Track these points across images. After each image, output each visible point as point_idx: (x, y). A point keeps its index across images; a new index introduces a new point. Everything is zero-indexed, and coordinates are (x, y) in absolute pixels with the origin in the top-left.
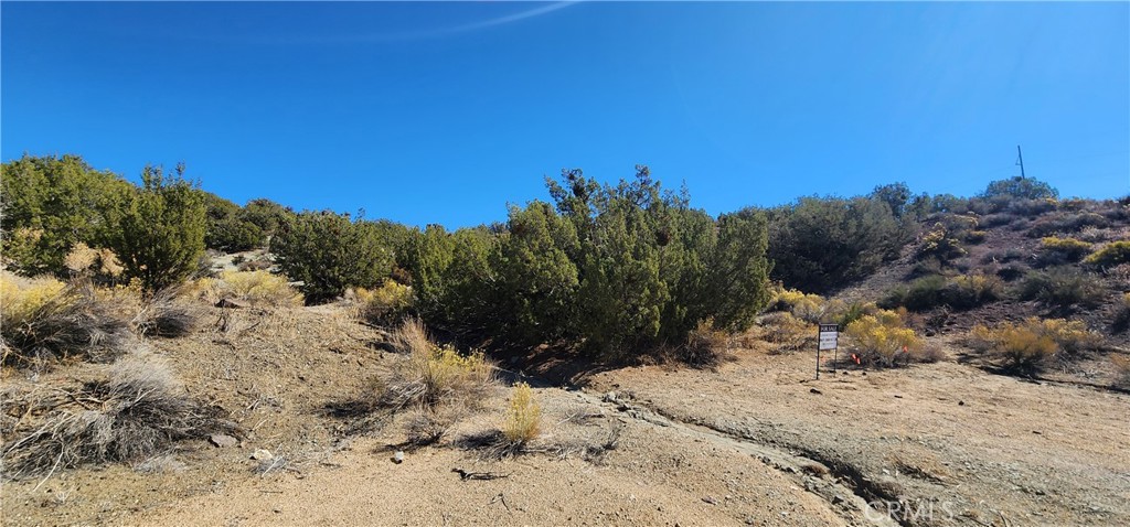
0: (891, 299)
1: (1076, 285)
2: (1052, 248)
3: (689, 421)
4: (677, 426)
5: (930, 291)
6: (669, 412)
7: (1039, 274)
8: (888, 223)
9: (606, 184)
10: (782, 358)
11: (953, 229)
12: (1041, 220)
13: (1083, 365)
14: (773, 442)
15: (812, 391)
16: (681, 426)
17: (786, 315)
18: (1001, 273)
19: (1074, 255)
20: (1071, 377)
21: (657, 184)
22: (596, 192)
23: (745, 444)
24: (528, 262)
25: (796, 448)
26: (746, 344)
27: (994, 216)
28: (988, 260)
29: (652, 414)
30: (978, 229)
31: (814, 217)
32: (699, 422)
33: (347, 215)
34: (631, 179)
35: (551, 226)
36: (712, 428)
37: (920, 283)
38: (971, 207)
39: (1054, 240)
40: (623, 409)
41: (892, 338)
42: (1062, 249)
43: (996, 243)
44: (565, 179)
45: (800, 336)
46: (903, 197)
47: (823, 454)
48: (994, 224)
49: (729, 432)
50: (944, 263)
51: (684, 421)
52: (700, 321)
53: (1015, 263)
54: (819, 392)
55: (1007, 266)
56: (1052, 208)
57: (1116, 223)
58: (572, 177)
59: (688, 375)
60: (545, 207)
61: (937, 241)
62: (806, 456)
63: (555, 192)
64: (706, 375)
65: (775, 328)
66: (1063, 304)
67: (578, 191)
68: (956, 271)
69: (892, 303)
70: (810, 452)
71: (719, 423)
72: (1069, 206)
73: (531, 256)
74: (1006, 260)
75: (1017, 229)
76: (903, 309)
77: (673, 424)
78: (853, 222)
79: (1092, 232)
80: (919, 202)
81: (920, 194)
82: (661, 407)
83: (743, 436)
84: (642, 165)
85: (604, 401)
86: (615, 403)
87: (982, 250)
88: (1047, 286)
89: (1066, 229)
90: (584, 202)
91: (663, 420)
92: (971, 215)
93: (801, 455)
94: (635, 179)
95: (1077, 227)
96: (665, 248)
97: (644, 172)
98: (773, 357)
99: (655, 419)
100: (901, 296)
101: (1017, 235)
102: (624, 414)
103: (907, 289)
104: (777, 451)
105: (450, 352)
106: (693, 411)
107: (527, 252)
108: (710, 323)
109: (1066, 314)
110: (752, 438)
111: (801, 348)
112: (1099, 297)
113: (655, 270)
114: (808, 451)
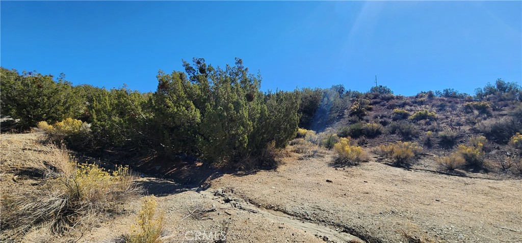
0: (342, 133)
1: (410, 128)
2: (397, 113)
3: (269, 208)
4: (262, 212)
5: (357, 129)
6: (257, 202)
7: (395, 123)
8: (339, 101)
9: (218, 67)
10: (304, 161)
11: (362, 104)
12: (391, 102)
13: (422, 162)
14: (323, 221)
15: (328, 181)
16: (265, 212)
17: (301, 140)
18: (381, 122)
19: (405, 116)
20: (419, 167)
21: (246, 69)
22: (212, 72)
23: (307, 224)
24: (168, 107)
25: (339, 226)
26: (288, 155)
27: (375, 100)
28: (376, 117)
29: (245, 203)
30: (370, 104)
31: (311, 96)
32: (276, 208)
33: (51, 76)
34: (233, 65)
35: (185, 87)
36: (285, 212)
37: (353, 126)
38: (366, 96)
39: (397, 110)
40: (227, 201)
41: (352, 151)
42: (401, 114)
43: (376, 111)
44: (195, 63)
45: (310, 151)
46: (343, 91)
47: (357, 230)
48: (375, 103)
49: (295, 215)
50: (360, 118)
51: (267, 208)
52: (268, 144)
53: (385, 119)
54: (331, 182)
55: (383, 120)
56: (392, 98)
57: (415, 105)
58: (199, 63)
59: (263, 175)
60: (181, 75)
61: (357, 109)
62: (347, 232)
63: (189, 69)
64: (271, 173)
65: (299, 146)
66: (407, 136)
67: (202, 70)
68: (365, 121)
69: (344, 135)
70: (349, 229)
71: (289, 209)
72: (398, 98)
73: (170, 104)
74: (382, 117)
75: (383, 105)
76: (349, 137)
77: (259, 210)
78: (326, 99)
79: (408, 107)
80: (348, 93)
81: (348, 90)
82: (252, 198)
83: (304, 218)
84: (239, 57)
85: (215, 195)
86: (223, 196)
87: (372, 114)
88: (399, 128)
89: (399, 106)
90: (206, 77)
91: (253, 207)
92: (367, 99)
93: (344, 231)
94: (235, 65)
95: (403, 105)
96: (251, 103)
97: (240, 62)
98: (301, 161)
99: (248, 207)
100: (346, 132)
101: (383, 108)
102: (228, 205)
103: (348, 128)
104: (328, 228)
105: (95, 169)
106: (271, 200)
107: (168, 101)
108: (274, 143)
109: (410, 139)
110: (310, 219)
111: (313, 156)
112: (417, 133)
113: (246, 115)
114: (347, 228)
